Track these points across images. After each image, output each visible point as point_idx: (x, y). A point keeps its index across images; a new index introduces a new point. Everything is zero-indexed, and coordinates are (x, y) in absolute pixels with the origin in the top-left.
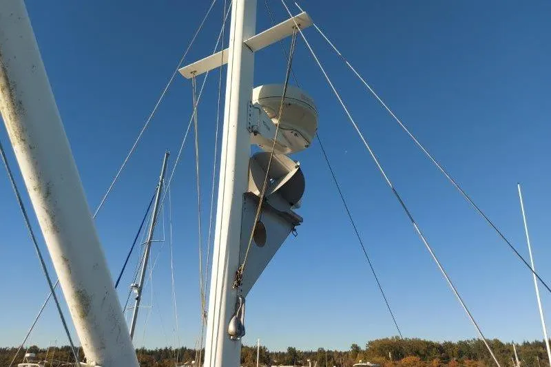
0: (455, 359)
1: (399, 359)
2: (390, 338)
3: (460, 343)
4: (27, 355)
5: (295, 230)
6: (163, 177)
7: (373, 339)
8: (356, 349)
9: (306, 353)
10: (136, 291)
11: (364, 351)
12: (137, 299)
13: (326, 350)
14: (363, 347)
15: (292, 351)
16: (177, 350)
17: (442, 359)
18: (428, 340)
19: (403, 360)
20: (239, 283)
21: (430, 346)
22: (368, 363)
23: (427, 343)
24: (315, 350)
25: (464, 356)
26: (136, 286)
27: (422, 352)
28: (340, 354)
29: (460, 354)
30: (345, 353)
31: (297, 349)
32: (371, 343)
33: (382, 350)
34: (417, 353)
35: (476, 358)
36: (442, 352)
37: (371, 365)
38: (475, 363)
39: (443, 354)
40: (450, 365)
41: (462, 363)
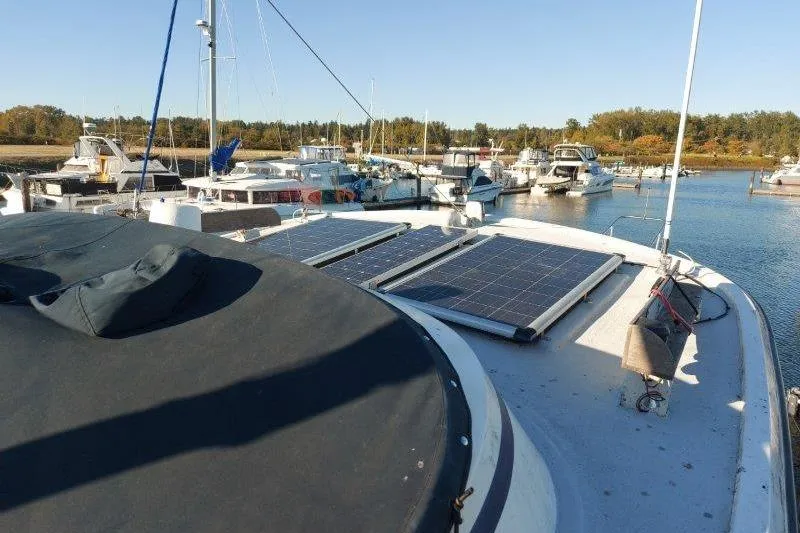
0: (716, 138)
1: (632, 138)
2: (627, 110)
8: (574, 126)
9: (501, 131)
10: (206, 33)
11: (584, 129)
12: (211, 45)
13: (531, 127)
15: (480, 129)
16: (325, 126)
19: (637, 141)
22: (577, 144)
24: (515, 127)
25: (732, 135)
26: (205, 24)
28: (550, 132)
29: (727, 132)
30: (557, 131)
31: (489, 126)
32: (596, 117)
33: (610, 127)
34: (662, 130)
35: (749, 138)
36: (700, 129)
37: (580, 146)
38: (746, 144)
39: (701, 132)
40: (706, 146)
41: (726, 144)
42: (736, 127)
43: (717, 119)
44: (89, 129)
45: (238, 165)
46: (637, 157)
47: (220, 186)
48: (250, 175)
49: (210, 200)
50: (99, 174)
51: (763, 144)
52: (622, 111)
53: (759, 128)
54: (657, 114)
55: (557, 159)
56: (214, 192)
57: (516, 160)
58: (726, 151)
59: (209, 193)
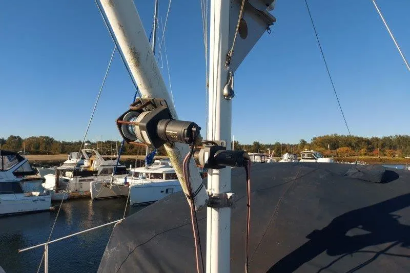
0: (378, 149)
1: (335, 149)
2: (330, 135)
3: (385, 138)
4: (86, 144)
5: (269, 29)
6: (156, 17)
7: (317, 136)
8: (304, 143)
9: (266, 145)
11: (309, 145)
13: (281, 143)
14: (309, 141)
15: (256, 144)
17: (368, 149)
18: (359, 136)
19: (338, 150)
20: (229, 62)
21: (360, 141)
22: (312, 151)
23: (358, 138)
24: (273, 143)
25: (386, 147)
27: (353, 144)
28: (291, 146)
29: (383, 146)
30: (295, 145)
31: (260, 143)
32: (315, 139)
33: (323, 143)
34: (350, 145)
35: (395, 148)
36: (369, 144)
37: (314, 152)
38: (394, 151)
39: (370, 146)
40: (374, 152)
41: (384, 151)
42: (388, 143)
43: (377, 139)
44: (87, 146)
45: (156, 161)
46: (339, 158)
47: (149, 171)
48: (162, 166)
49: (144, 178)
50: (89, 167)
51: (403, 152)
52: (328, 136)
53: (399, 143)
54: (345, 137)
55: (303, 159)
56: (147, 174)
57: (281, 159)
58: (385, 155)
59: (144, 174)
